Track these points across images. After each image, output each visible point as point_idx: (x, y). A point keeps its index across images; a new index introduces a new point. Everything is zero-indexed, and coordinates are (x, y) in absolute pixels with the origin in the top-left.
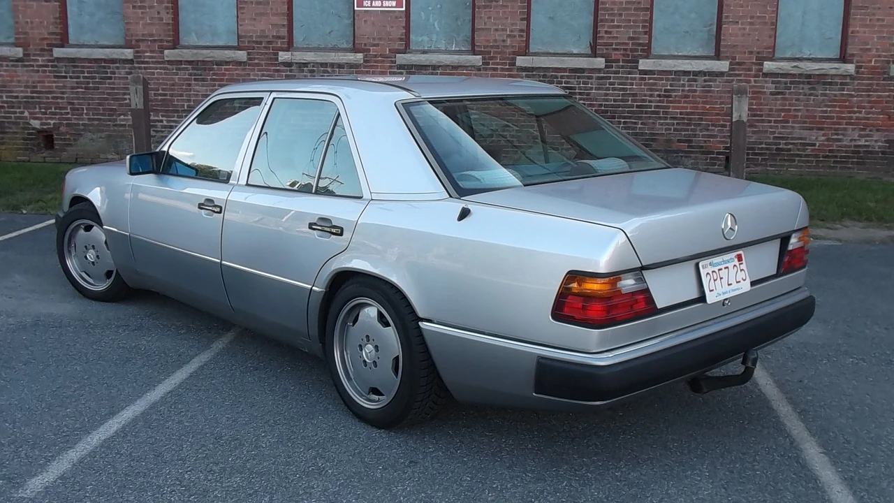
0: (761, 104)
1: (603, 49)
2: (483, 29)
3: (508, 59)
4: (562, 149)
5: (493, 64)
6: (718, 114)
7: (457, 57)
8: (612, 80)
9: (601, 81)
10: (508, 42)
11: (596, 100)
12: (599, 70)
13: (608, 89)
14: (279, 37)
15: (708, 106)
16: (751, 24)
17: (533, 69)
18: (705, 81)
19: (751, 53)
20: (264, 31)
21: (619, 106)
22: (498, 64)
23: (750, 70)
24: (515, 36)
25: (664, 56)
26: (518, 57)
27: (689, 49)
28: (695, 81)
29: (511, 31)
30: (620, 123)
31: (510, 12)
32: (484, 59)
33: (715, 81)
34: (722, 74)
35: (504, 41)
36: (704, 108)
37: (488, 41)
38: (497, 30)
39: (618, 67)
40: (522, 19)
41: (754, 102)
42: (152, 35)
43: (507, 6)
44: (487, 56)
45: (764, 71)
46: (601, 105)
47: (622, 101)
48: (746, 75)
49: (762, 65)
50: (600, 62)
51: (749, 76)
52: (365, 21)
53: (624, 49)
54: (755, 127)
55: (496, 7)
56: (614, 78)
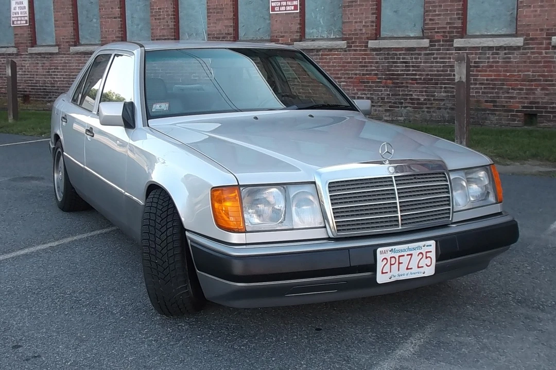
0: (552, 71)
1: (428, 33)
2: (347, 22)
3: (363, 42)
4: (401, 107)
5: (355, 46)
6: (517, 80)
7: (330, 42)
8: (435, 56)
9: (427, 56)
10: (364, 31)
11: (424, 71)
12: (425, 49)
13: (432, 62)
14: (229, 34)
15: (508, 74)
16: (541, 6)
17: (380, 49)
18: (505, 54)
19: (542, 30)
20: (220, 30)
21: (440, 75)
22: (357, 46)
23: (542, 44)
24: (368, 26)
25: (477, 35)
26: (370, 41)
27: (496, 29)
28: (497, 54)
29: (366, 23)
30: (441, 88)
31: (365, 9)
32: (348, 43)
33: (513, 54)
34: (518, 48)
35: (361, 30)
36: (505, 76)
37: (351, 30)
38: (356, 22)
39: (439, 45)
40: (373, 14)
41: (546, 69)
42: (163, 36)
43: (362, 5)
44: (350, 41)
45: (553, 44)
46: (427, 75)
47: (442, 71)
48: (538, 48)
49: (551, 39)
50: (425, 43)
51: (541, 48)
52: (276, 21)
53: (444, 32)
54: (547, 89)
55: (356, 5)
56: (437, 54)
